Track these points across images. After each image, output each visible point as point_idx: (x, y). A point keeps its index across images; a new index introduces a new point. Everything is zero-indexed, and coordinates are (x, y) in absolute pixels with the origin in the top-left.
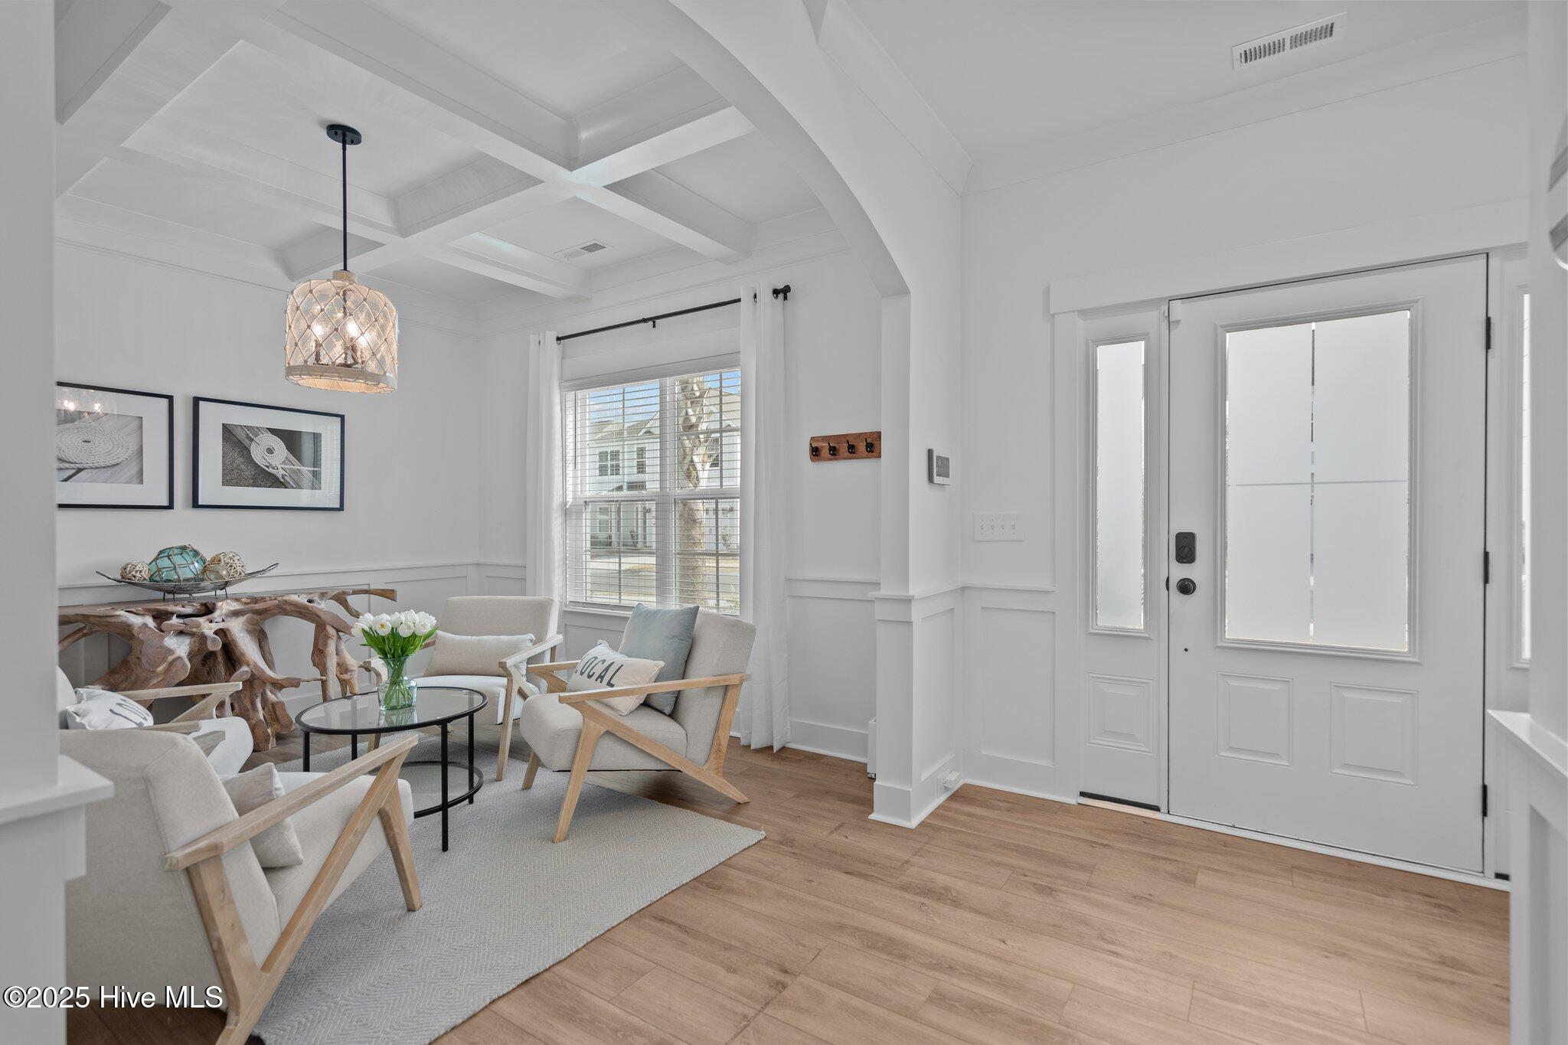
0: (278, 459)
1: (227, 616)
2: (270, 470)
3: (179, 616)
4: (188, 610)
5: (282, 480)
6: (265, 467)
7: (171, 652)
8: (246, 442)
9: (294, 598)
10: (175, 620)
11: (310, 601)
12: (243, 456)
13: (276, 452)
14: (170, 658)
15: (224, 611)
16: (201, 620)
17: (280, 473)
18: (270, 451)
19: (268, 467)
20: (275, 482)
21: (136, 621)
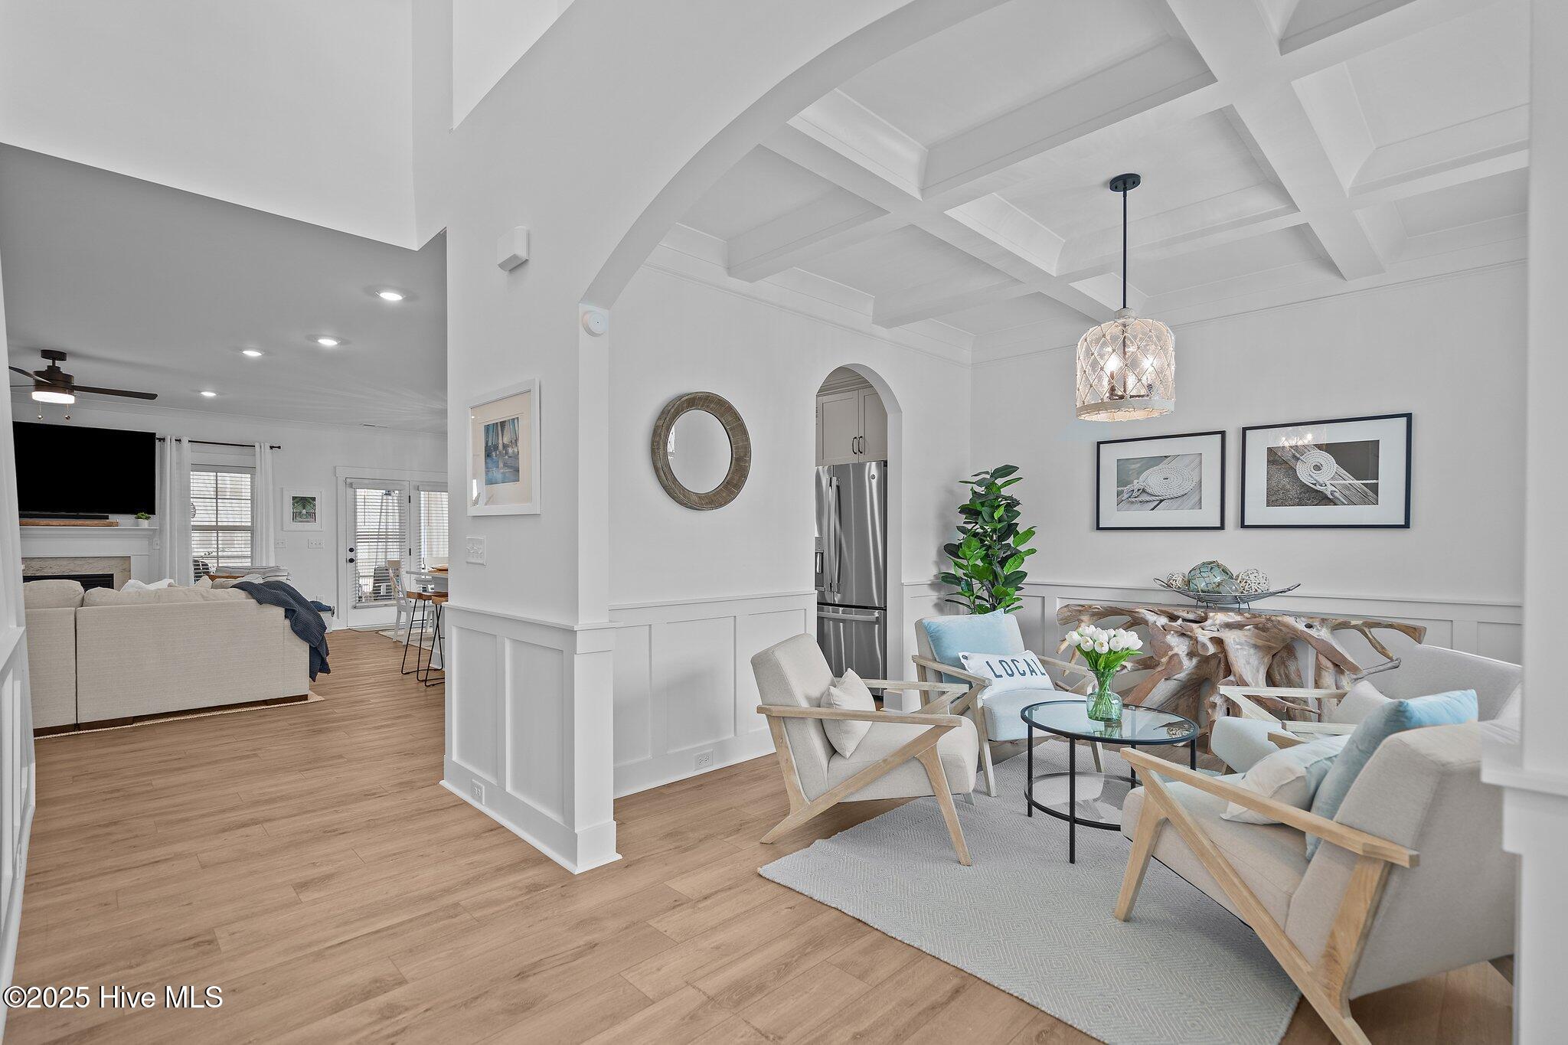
0: (1328, 474)
1: (1221, 626)
2: (1318, 488)
3: (1184, 620)
4: (1191, 616)
5: (1331, 497)
6: (1311, 485)
7: (1171, 648)
8: (1292, 462)
9: (1290, 620)
10: (1180, 622)
11: (1309, 626)
12: (1288, 476)
13: (1324, 468)
14: (1170, 653)
15: (1218, 622)
16: (1194, 626)
17: (1328, 490)
18: (1318, 468)
19: (1315, 484)
20: (1323, 499)
21: (1151, 617)
